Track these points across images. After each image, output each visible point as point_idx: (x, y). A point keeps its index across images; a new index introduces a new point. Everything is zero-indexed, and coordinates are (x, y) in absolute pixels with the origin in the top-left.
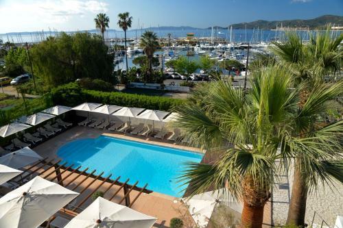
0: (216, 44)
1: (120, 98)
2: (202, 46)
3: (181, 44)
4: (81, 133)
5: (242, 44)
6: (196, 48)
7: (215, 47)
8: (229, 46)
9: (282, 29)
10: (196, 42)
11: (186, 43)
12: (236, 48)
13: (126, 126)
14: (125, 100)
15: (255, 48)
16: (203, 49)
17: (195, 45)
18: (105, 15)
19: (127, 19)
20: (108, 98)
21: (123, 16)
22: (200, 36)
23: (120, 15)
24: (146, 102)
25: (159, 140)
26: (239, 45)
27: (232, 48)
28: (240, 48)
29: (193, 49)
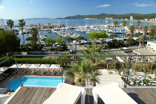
0: (61, 27)
1: (29, 61)
2: (55, 29)
3: (45, 28)
4: (14, 77)
5: (72, 27)
6: (52, 30)
7: (60, 29)
8: (66, 28)
9: (87, 19)
10: (52, 27)
11: (48, 27)
12: (70, 29)
13: (33, 71)
14: (32, 61)
15: (78, 29)
16: (55, 30)
17: (52, 28)
18: (11, 20)
19: (23, 22)
20: (24, 61)
21: (21, 21)
22: (53, 24)
23: (20, 21)
24: (40, 61)
25: (48, 75)
26: (71, 27)
27: (68, 29)
28: (71, 29)
29: (51, 30)
